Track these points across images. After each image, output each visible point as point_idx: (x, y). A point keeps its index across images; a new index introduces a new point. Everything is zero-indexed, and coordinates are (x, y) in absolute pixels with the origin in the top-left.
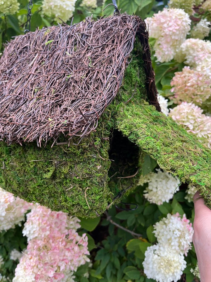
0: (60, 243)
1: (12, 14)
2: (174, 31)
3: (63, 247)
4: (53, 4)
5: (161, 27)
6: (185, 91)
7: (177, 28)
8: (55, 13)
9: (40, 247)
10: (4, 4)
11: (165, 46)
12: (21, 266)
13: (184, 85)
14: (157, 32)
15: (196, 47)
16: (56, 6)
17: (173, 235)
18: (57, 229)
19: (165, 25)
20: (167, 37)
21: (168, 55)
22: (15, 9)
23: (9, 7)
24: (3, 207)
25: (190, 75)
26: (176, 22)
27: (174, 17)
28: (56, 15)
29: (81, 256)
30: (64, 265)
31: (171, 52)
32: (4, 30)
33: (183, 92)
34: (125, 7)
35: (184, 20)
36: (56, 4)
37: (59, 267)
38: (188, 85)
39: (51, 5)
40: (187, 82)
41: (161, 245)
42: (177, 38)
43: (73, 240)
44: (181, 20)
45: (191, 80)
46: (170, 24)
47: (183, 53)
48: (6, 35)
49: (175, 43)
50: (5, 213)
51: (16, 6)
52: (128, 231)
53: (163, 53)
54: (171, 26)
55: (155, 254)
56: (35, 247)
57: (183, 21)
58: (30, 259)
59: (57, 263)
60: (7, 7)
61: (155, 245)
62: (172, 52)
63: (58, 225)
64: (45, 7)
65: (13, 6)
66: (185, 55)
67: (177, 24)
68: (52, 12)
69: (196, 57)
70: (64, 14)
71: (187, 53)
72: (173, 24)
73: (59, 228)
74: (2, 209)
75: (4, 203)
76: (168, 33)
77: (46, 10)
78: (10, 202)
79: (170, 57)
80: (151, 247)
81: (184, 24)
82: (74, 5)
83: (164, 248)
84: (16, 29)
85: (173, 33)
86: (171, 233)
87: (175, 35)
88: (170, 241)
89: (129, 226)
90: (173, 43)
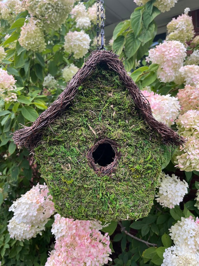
0: (86, 240)
1: (40, 52)
2: (174, 56)
3: (88, 244)
4: (73, 44)
5: (163, 55)
6: (190, 103)
7: (177, 54)
8: (74, 51)
9: (67, 244)
10: (34, 44)
11: (167, 69)
12: (49, 263)
13: (188, 98)
14: (159, 59)
15: (193, 71)
16: (75, 45)
17: (188, 235)
18: (83, 228)
19: (167, 53)
20: (169, 61)
22: (43, 48)
23: (38, 46)
24: (35, 207)
25: (191, 90)
26: (174, 50)
27: (173, 47)
28: (75, 52)
29: (105, 253)
30: (90, 261)
31: (172, 74)
32: (32, 65)
33: (188, 104)
35: (181, 48)
36: (75, 44)
37: (85, 263)
38: (192, 98)
39: (71, 45)
40: (190, 96)
41: (178, 246)
42: (176, 62)
43: (96, 238)
44: (178, 48)
45: (194, 94)
46: (170, 52)
47: (182, 76)
48: (33, 70)
49: (176, 67)
50: (37, 213)
51: (43, 45)
52: (143, 241)
53: (166, 75)
54: (171, 54)
55: (173, 254)
56: (63, 244)
57: (180, 49)
58: (58, 256)
59: (83, 260)
60: (37, 46)
61: (172, 247)
62: (174, 74)
63: (83, 225)
64: (67, 46)
65: (42, 46)
66: (184, 78)
67: (176, 52)
68: (72, 50)
69: (194, 79)
70: (81, 51)
71: (186, 76)
72: (173, 52)
73: (84, 227)
74: (34, 209)
75: (35, 204)
76: (169, 59)
77: (67, 49)
78: (40, 203)
79: (172, 77)
80: (169, 248)
81: (181, 51)
82: (89, 44)
83: (181, 248)
84: (42, 64)
85: (174, 58)
86: (187, 233)
87: (175, 60)
88: (186, 241)
89: (143, 236)
90: (174, 67)
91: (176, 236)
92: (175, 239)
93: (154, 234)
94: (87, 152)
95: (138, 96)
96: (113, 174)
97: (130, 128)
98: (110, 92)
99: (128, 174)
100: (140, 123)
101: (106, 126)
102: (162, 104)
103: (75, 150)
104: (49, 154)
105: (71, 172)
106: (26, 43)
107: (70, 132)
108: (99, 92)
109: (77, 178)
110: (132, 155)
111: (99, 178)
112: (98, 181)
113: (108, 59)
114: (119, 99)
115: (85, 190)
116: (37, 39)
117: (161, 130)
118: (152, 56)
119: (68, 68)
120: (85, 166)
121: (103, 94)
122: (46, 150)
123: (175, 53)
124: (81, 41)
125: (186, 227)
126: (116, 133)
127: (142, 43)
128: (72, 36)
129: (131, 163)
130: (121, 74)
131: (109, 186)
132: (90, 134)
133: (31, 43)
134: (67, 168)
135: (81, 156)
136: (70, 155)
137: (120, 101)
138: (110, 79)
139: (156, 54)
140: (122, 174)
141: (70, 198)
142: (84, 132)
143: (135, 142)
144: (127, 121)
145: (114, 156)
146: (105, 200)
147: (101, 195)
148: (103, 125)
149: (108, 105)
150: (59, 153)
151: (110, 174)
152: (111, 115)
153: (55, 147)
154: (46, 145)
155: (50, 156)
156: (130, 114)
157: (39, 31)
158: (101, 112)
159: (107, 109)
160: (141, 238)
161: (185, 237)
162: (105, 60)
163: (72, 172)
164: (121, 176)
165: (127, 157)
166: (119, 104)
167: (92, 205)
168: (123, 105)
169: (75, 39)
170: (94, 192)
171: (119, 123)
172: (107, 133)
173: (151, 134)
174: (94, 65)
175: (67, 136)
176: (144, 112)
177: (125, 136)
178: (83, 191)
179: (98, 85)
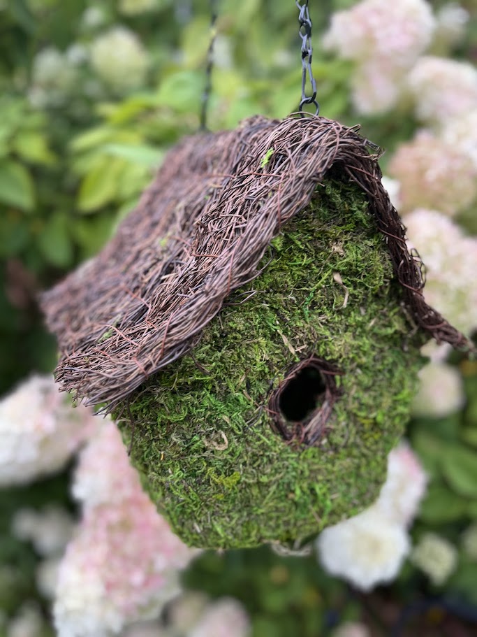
94: (269, 398)
97: (368, 327)
98: (336, 240)
100: (392, 314)
101: (318, 328)
103: (241, 399)
104: (173, 418)
105: (230, 454)
107: (229, 353)
110: (367, 389)
111: (295, 456)
112: (291, 461)
113: (352, 155)
114: (360, 261)
115: (260, 488)
120: (263, 433)
121: (319, 249)
122: (163, 408)
126: (339, 345)
129: (363, 408)
134: (215, 444)
135: (255, 410)
136: (228, 411)
137: (360, 267)
138: (338, 206)
140: (343, 436)
142: (265, 351)
144: (363, 312)
147: (298, 492)
148: (312, 329)
150: (200, 410)
152: (333, 301)
153: (188, 397)
154: (166, 396)
155: (175, 423)
158: (311, 295)
159: (323, 286)
162: (346, 160)
163: (232, 454)
165: (355, 396)
166: (357, 274)
167: (274, 515)
168: (364, 276)
174: (321, 176)
175: (223, 365)
176: (414, 294)
177: (359, 347)
178: (255, 491)
179: (311, 223)
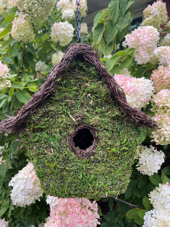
0: (76, 209)
1: (30, 42)
2: (148, 41)
3: (79, 211)
4: (59, 33)
5: (138, 40)
6: (163, 83)
7: (150, 38)
8: (60, 39)
10: (24, 36)
11: (142, 52)
13: (161, 78)
14: (134, 43)
15: (166, 52)
16: (60, 35)
17: (166, 200)
19: (141, 38)
20: (144, 45)
21: (146, 58)
22: (32, 39)
23: (28, 38)
25: (164, 71)
26: (148, 35)
27: (146, 32)
28: (61, 41)
29: (94, 219)
31: (147, 56)
32: (24, 54)
33: (161, 84)
34: (110, 31)
35: (154, 32)
36: (60, 33)
38: (164, 78)
39: (57, 34)
40: (163, 76)
41: (156, 210)
42: (150, 46)
43: (86, 206)
45: (166, 75)
46: (144, 37)
47: (156, 57)
48: (25, 58)
49: (150, 50)
51: (32, 36)
52: (127, 203)
53: (141, 58)
54: (145, 38)
55: (152, 217)
56: (57, 212)
57: (153, 34)
58: (53, 223)
60: (27, 37)
61: (151, 210)
62: (148, 56)
64: (53, 36)
65: (31, 37)
66: (158, 59)
67: (149, 36)
68: (58, 39)
69: (167, 59)
70: (66, 39)
71: (159, 57)
72: (147, 36)
76: (143, 43)
77: (54, 38)
79: (147, 60)
80: (149, 212)
81: (155, 35)
82: (73, 33)
83: (159, 211)
84: (32, 52)
85: (148, 43)
86: (164, 198)
87: (149, 44)
88: (164, 206)
89: (126, 198)
90: (148, 50)
91: (155, 201)
92: (154, 203)
93: (136, 197)
94: (68, 137)
95: (113, 85)
96: (92, 157)
97: (107, 114)
98: (87, 82)
99: (106, 156)
100: (115, 109)
101: (85, 113)
102: (137, 87)
103: (56, 136)
104: (33, 141)
105: (54, 156)
106: (17, 35)
107: (51, 120)
108: (77, 82)
109: (60, 161)
110: (109, 139)
111: (79, 161)
112: (78, 163)
113: (84, 52)
114: (96, 88)
115: (67, 172)
116: (27, 31)
117: (135, 116)
118: (128, 41)
119: (57, 54)
120: (66, 150)
121: (81, 85)
122: (30, 136)
123: (148, 38)
124: (66, 31)
125: (163, 193)
126: (94, 120)
127: (119, 29)
128: (57, 27)
129: (108, 146)
130: (96, 65)
131: (89, 167)
132: (70, 121)
133: (22, 34)
134: (50, 152)
135: (63, 141)
136: (53, 140)
137: (96, 90)
138: (87, 70)
139: (132, 39)
140: (100, 157)
141: (54, 179)
142: (64, 120)
143: (112, 127)
144: (104, 108)
145: (93, 140)
146: (85, 180)
147: (81, 176)
148: (81, 113)
149: (86, 93)
150: (43, 139)
151: (90, 156)
152: (88, 103)
153: (38, 134)
154: (30, 132)
155: (34, 142)
156: (106, 101)
157: (28, 24)
158: (80, 100)
159: (85, 98)
160: (125, 200)
161: (162, 202)
163: (55, 156)
164: (100, 158)
165: (104, 141)
166: (96, 93)
167: (74, 185)
168: (99, 94)
169: (60, 29)
170: (75, 173)
171: (97, 110)
172: (86, 120)
173: (126, 119)
174: (71, 58)
175: (49, 123)
176: (119, 100)
177: (102, 121)
178: (65, 173)
179: (76, 76)
